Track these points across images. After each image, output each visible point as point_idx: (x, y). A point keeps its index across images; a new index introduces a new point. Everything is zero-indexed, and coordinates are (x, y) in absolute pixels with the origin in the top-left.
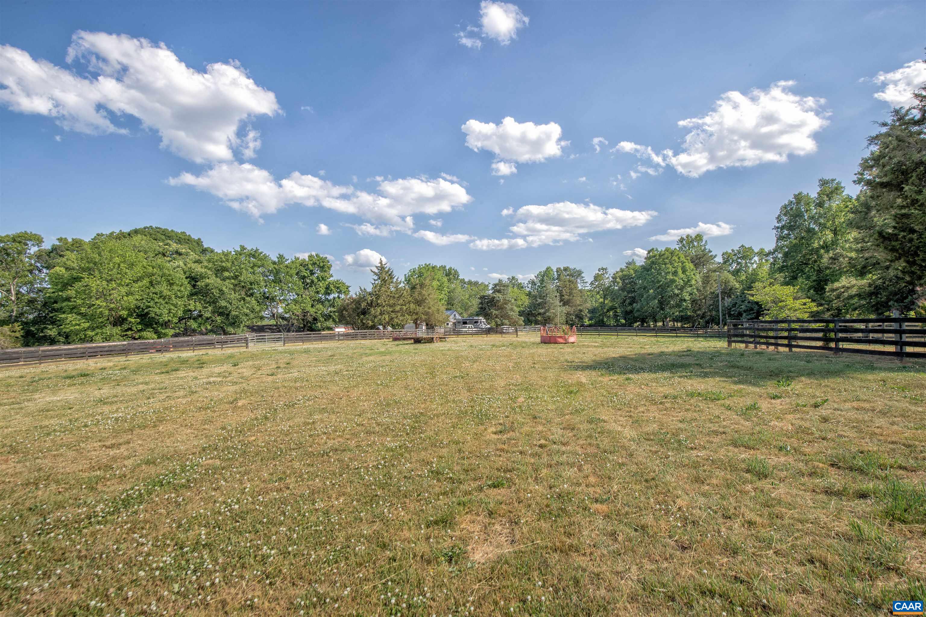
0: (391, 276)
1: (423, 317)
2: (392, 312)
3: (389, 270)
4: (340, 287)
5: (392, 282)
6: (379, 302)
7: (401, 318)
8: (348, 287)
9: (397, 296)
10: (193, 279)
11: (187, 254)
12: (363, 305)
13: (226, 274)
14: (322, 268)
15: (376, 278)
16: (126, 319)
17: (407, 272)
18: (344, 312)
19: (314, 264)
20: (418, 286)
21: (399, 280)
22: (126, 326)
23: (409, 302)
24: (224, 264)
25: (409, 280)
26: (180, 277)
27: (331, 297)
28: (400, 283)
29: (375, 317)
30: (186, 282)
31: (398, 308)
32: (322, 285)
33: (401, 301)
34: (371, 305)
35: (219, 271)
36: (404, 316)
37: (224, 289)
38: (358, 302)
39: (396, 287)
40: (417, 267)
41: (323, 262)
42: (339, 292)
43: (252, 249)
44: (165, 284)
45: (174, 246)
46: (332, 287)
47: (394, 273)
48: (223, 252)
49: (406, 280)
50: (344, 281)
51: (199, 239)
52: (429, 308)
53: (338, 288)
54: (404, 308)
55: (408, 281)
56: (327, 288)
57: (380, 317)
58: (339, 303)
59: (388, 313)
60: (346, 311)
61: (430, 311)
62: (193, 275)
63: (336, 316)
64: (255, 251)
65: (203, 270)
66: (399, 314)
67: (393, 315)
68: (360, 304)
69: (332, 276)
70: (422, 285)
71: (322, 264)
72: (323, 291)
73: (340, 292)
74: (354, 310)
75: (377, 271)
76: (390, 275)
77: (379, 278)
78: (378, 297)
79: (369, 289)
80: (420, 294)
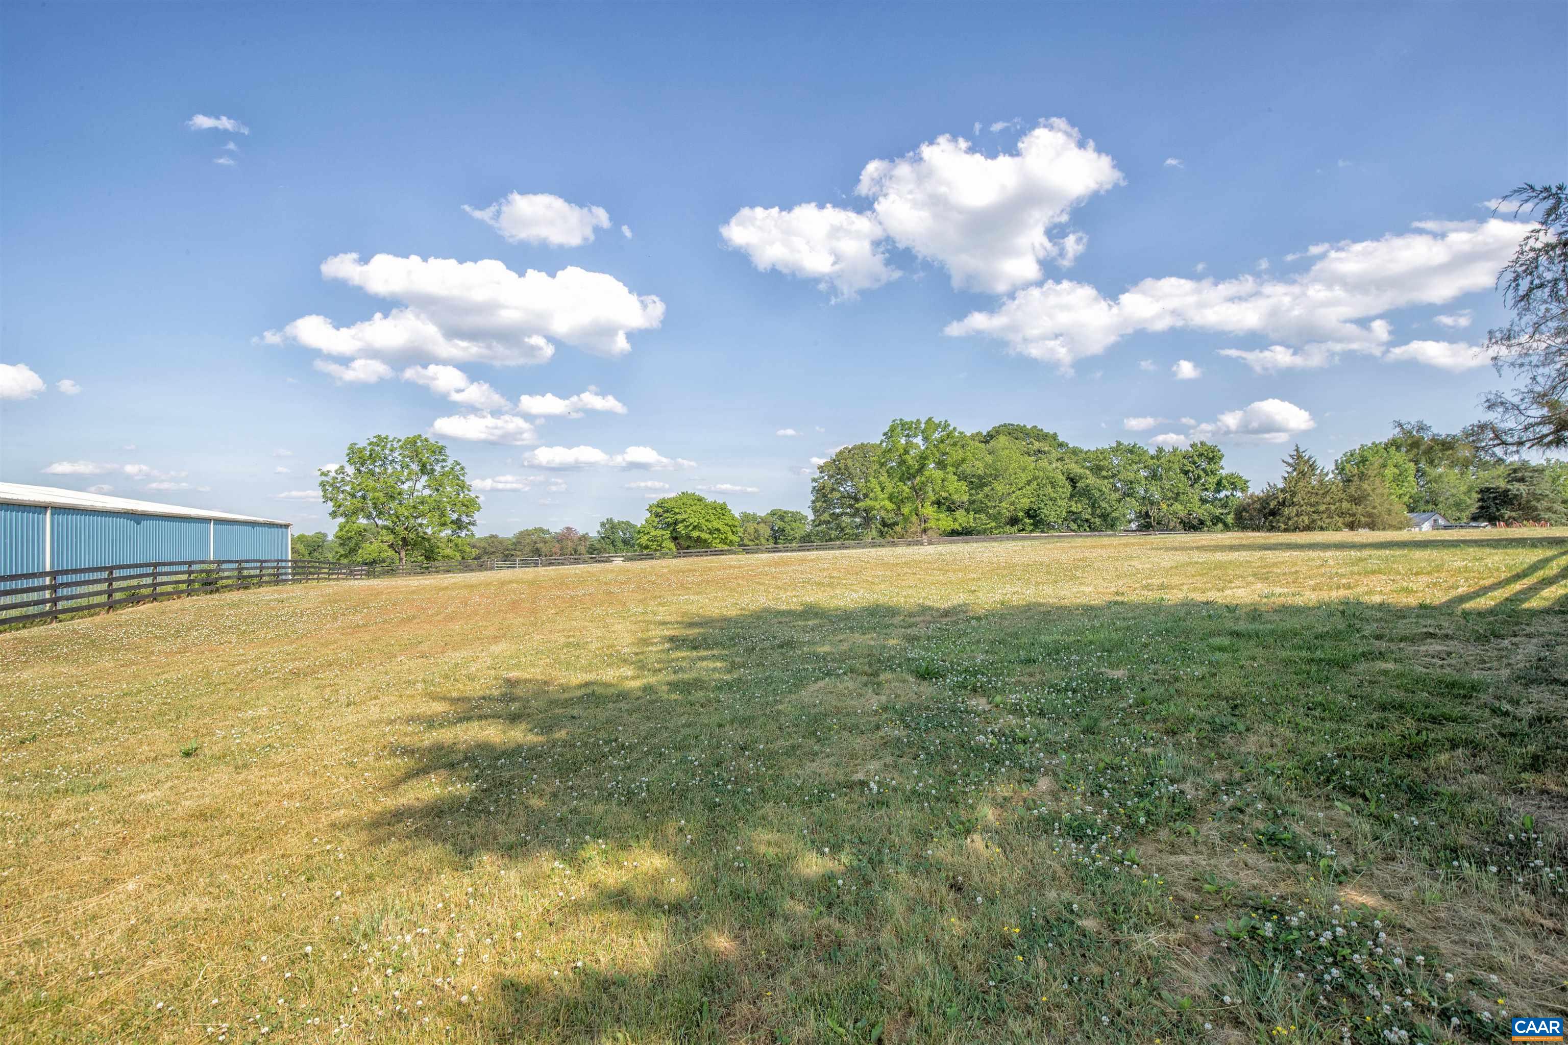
0: (1313, 467)
1: (1363, 519)
2: (1313, 512)
3: (1310, 458)
4: (1236, 483)
5: (1314, 475)
6: (1295, 500)
7: (1327, 521)
8: (1246, 482)
9: (1321, 492)
10: (1073, 481)
11: (1049, 452)
12: (1273, 504)
13: (1104, 473)
14: (1211, 460)
15: (1290, 470)
16: (1022, 520)
17: (1339, 456)
18: (1244, 514)
19: (1201, 455)
20: (1356, 478)
21: (1325, 471)
22: (1021, 527)
23: (1341, 500)
24: (1102, 463)
25: (1343, 469)
26: (1061, 479)
27: (1222, 495)
28: (1327, 474)
29: (1289, 519)
30: (1067, 483)
31: (1322, 508)
32: (1213, 480)
33: (1328, 499)
34: (1283, 504)
35: (1097, 470)
36: (1332, 518)
37: (1104, 489)
38: (1264, 501)
39: (1321, 482)
40: (1357, 447)
41: (1213, 452)
42: (1232, 489)
43: (1129, 444)
44: (1049, 486)
45: (1037, 445)
46: (1224, 482)
47: (1317, 462)
48: (1098, 450)
49: (1337, 469)
50: (1241, 475)
51: (1055, 434)
52: (1374, 508)
53: (1232, 483)
54: (1333, 507)
55: (1340, 469)
56: (1219, 483)
57: (1296, 519)
58: (1234, 504)
59: (1308, 514)
60: (1247, 512)
61: (1375, 511)
62: (1072, 475)
63: (1230, 519)
64: (1133, 446)
65: (1082, 471)
66: (1325, 516)
67: (1315, 516)
68: (1268, 503)
69: (1222, 468)
70: (1362, 477)
71: (1211, 455)
72: (1212, 489)
73: (1235, 489)
74: (1260, 511)
75: (1291, 461)
76: (1310, 466)
77: (1295, 470)
78: (1294, 494)
79: (1281, 485)
80: (1359, 488)
